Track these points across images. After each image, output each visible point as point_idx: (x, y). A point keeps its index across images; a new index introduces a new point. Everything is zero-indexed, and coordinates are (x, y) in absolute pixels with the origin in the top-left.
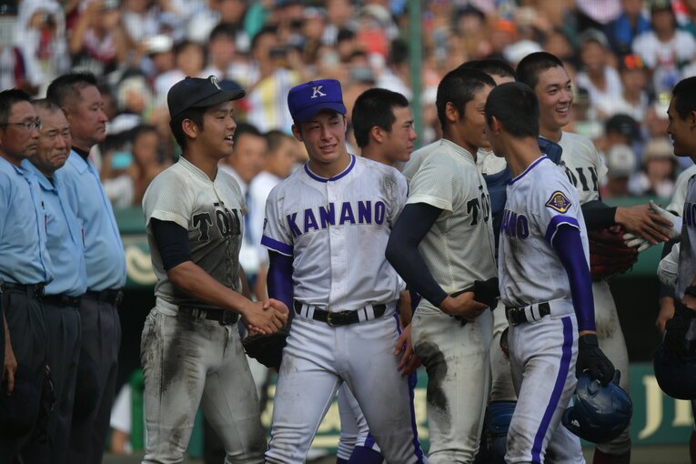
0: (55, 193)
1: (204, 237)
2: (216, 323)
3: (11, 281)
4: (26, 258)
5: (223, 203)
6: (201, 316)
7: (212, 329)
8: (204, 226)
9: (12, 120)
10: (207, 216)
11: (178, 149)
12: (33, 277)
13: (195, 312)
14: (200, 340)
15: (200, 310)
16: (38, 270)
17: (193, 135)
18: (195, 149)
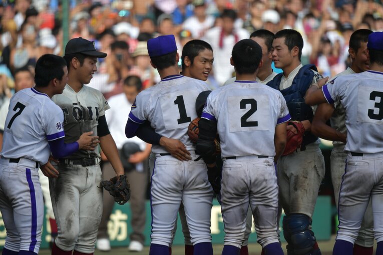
5: (79, 103)
6: (70, 163)
13: (66, 162)
15: (69, 160)
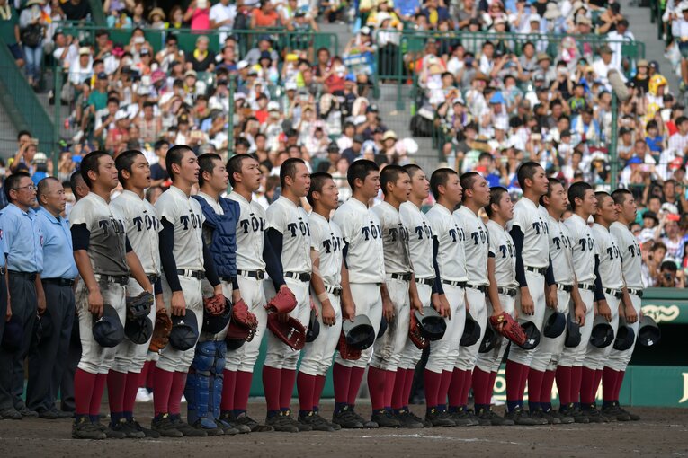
0: (60, 225)
1: (106, 233)
2: (118, 285)
3: (17, 270)
4: (27, 258)
6: (113, 281)
7: (116, 288)
8: (105, 227)
9: (21, 186)
10: (106, 221)
11: (88, 188)
12: (30, 269)
13: (109, 279)
14: (112, 294)
15: (112, 277)
16: (33, 265)
17: (94, 179)
18: (97, 186)
